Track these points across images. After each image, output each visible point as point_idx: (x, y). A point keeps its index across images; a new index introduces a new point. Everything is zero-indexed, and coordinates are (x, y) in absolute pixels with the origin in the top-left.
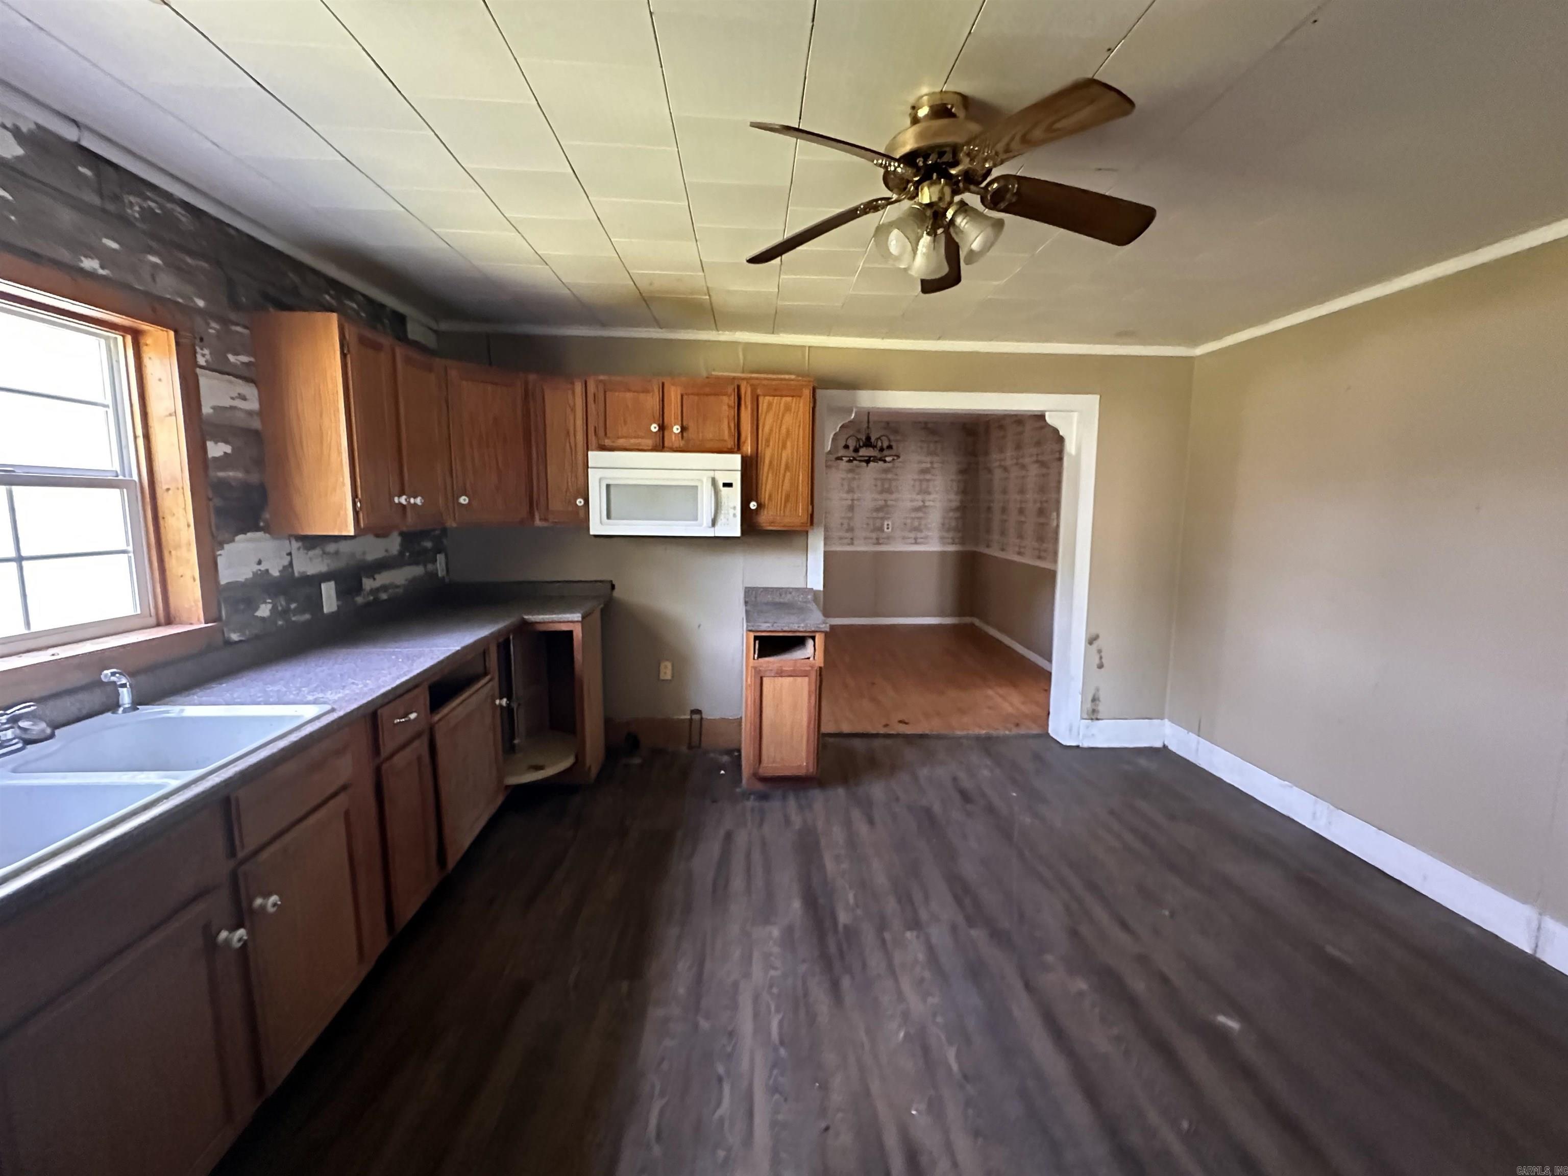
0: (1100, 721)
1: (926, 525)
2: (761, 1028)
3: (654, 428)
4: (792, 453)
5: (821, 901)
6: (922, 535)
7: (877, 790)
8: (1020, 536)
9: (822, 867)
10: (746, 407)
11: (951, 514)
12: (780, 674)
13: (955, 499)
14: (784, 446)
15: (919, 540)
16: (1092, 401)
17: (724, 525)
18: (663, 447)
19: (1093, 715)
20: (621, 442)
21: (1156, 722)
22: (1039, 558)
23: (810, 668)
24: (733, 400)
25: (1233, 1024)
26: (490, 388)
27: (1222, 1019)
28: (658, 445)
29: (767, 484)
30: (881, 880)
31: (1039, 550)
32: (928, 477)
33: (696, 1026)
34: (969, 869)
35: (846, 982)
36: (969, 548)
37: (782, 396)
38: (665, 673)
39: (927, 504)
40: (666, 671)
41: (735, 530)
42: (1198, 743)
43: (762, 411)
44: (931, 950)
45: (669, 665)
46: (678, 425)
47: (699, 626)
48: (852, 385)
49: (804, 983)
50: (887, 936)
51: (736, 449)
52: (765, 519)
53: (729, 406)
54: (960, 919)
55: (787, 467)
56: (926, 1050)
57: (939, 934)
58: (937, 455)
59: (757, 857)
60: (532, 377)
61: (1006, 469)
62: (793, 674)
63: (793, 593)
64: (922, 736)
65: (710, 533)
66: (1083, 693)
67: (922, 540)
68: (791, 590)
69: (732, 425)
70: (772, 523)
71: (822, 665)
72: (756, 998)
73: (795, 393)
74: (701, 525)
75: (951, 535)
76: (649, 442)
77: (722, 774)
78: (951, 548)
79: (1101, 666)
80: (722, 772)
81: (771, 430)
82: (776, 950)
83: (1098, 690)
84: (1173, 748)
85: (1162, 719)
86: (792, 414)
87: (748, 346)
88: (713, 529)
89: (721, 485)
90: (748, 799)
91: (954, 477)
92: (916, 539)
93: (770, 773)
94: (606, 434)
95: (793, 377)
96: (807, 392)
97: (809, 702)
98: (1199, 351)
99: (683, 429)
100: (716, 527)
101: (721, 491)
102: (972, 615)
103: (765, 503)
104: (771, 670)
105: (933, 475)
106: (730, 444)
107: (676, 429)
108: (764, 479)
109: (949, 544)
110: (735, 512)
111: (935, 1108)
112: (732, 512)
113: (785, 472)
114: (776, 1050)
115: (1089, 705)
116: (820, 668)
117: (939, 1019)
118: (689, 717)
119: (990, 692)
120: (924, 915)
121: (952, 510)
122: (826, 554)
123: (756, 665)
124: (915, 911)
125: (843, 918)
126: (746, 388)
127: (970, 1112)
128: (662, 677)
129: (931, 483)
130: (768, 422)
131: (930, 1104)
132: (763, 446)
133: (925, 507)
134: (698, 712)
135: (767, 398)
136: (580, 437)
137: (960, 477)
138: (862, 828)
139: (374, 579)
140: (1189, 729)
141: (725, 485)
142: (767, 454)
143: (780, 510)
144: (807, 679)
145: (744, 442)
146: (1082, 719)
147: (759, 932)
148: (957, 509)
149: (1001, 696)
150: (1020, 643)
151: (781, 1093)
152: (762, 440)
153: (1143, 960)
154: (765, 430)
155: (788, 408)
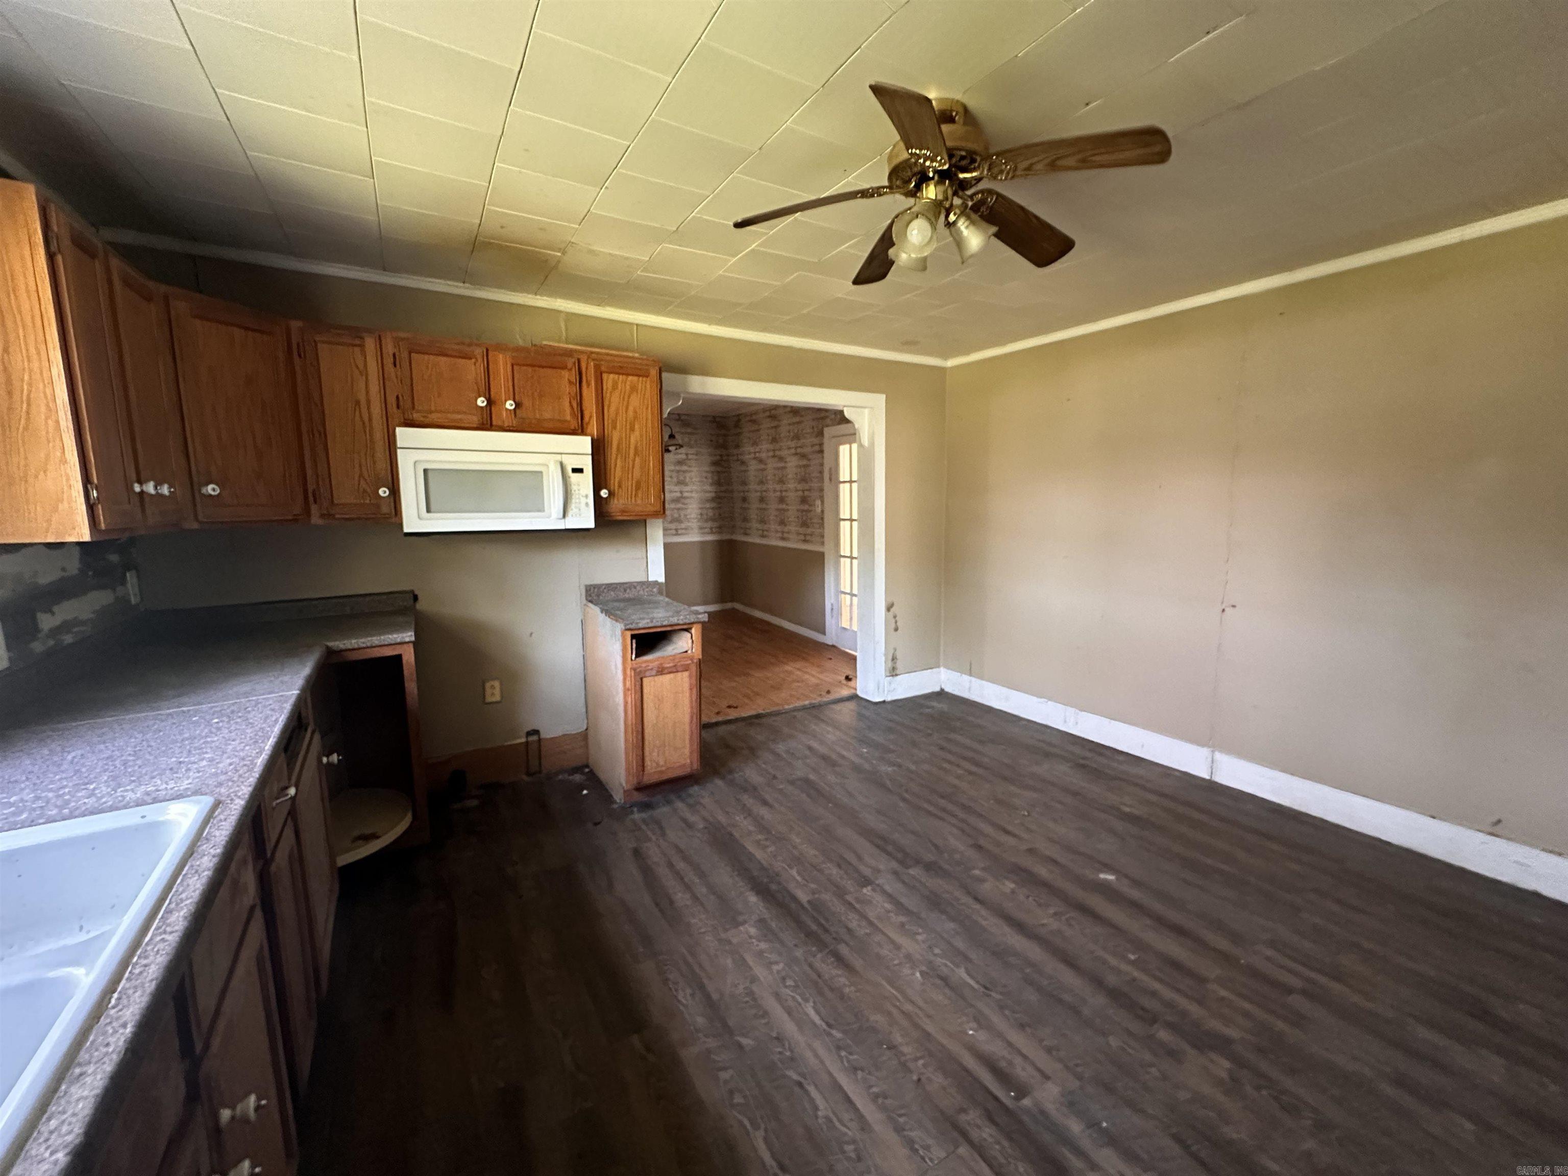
0: (899, 677)
1: (685, 515)
2: (802, 1022)
3: (481, 402)
4: (641, 436)
5: (774, 887)
6: (683, 526)
7: (751, 773)
8: (782, 523)
9: (751, 856)
10: (588, 385)
11: (708, 505)
12: (661, 671)
13: (709, 490)
14: (632, 429)
15: (680, 532)
16: (880, 399)
17: (576, 515)
18: (491, 425)
19: (893, 672)
20: (434, 417)
21: (934, 670)
22: (805, 541)
23: (690, 662)
24: (574, 376)
25: (1111, 877)
26: (237, 332)
27: (1102, 876)
28: (485, 422)
29: (616, 470)
30: (811, 852)
31: (805, 535)
32: (685, 468)
33: (740, 1046)
34: (872, 821)
35: (844, 950)
36: (726, 537)
37: (628, 375)
38: (493, 694)
39: (686, 494)
40: (494, 691)
41: (587, 520)
42: (970, 682)
43: (607, 389)
44: (890, 897)
45: (497, 684)
46: (510, 399)
47: (531, 634)
48: (683, 369)
49: (811, 966)
50: (849, 898)
51: (580, 431)
52: (616, 507)
53: (570, 382)
54: (894, 865)
55: (636, 453)
56: (944, 979)
57: (887, 882)
58: (691, 447)
59: (681, 865)
60: (296, 324)
61: (761, 461)
62: (674, 670)
63: (638, 588)
64: (758, 716)
65: (561, 526)
66: (885, 655)
67: (683, 531)
68: (635, 584)
69: (575, 405)
70: (623, 512)
71: (700, 657)
72: (777, 996)
73: (641, 373)
74: (549, 517)
75: (709, 524)
76: (475, 419)
77: (586, 795)
78: (710, 538)
79: (896, 629)
80: (585, 792)
81: (617, 414)
82: (763, 946)
83: (895, 650)
84: (948, 689)
85: (939, 667)
86: (639, 396)
87: (571, 317)
88: (563, 520)
89: (570, 471)
90: (632, 812)
91: (707, 469)
92: (676, 530)
93: (655, 779)
94: (413, 408)
95: (637, 355)
96: (654, 372)
97: (691, 696)
98: (950, 363)
99: (518, 405)
100: (567, 518)
101: (569, 477)
102: (732, 601)
103: (614, 490)
104: (652, 669)
105: (690, 466)
106: (574, 424)
107: (510, 405)
108: (613, 461)
109: (708, 533)
110: (588, 501)
111: (981, 1022)
112: (583, 500)
113: (635, 455)
114: (829, 1034)
115: (890, 664)
116: (699, 659)
117: (937, 951)
118: (523, 740)
119: (788, 668)
120: (867, 872)
121: (708, 501)
122: (666, 546)
123: (635, 666)
124: (857, 871)
125: (803, 897)
126: (588, 363)
127: (1007, 1012)
128: (489, 699)
129: (688, 475)
130: (614, 401)
131: (976, 1019)
132: (610, 428)
133: (682, 497)
134: (536, 732)
135: (612, 376)
136: (377, 409)
137: (713, 468)
138: (763, 811)
139: (53, 614)
140: (962, 672)
141: (575, 470)
142: (615, 437)
143: (631, 498)
144: (686, 674)
145: (588, 423)
146: (887, 676)
147: (735, 936)
148: (713, 500)
149: (799, 669)
150: (790, 621)
151: (862, 1070)
152: (608, 425)
153: (1031, 851)
154: (610, 413)
155: (634, 389)
